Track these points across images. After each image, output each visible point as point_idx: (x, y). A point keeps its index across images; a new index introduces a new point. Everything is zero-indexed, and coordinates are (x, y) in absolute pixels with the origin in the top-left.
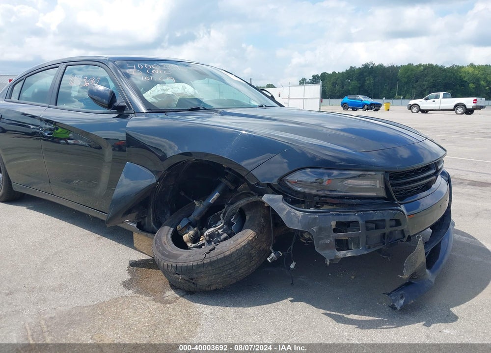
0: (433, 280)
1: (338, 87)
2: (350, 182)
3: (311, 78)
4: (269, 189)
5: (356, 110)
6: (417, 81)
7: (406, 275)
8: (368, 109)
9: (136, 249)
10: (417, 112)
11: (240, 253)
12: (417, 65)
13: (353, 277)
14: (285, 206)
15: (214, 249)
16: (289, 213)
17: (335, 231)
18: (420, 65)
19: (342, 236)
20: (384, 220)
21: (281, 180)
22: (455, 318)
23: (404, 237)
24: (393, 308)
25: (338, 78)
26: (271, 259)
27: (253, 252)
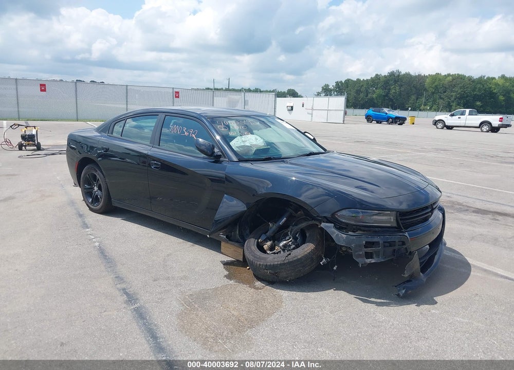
0: (425, 280)
1: (362, 95)
2: (375, 217)
3: (334, 84)
4: (325, 220)
5: (380, 123)
6: (445, 92)
7: (406, 275)
8: (392, 123)
9: (222, 253)
10: (442, 128)
11: (306, 257)
12: (445, 75)
13: (377, 279)
14: (336, 231)
15: (290, 254)
16: (337, 235)
17: (366, 247)
18: (449, 75)
19: (369, 250)
20: (395, 242)
21: (333, 214)
22: (436, 303)
23: (407, 252)
24: (398, 295)
25: (362, 86)
26: (323, 263)
27: (314, 257)
